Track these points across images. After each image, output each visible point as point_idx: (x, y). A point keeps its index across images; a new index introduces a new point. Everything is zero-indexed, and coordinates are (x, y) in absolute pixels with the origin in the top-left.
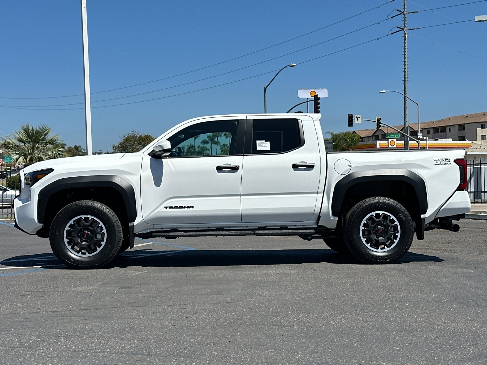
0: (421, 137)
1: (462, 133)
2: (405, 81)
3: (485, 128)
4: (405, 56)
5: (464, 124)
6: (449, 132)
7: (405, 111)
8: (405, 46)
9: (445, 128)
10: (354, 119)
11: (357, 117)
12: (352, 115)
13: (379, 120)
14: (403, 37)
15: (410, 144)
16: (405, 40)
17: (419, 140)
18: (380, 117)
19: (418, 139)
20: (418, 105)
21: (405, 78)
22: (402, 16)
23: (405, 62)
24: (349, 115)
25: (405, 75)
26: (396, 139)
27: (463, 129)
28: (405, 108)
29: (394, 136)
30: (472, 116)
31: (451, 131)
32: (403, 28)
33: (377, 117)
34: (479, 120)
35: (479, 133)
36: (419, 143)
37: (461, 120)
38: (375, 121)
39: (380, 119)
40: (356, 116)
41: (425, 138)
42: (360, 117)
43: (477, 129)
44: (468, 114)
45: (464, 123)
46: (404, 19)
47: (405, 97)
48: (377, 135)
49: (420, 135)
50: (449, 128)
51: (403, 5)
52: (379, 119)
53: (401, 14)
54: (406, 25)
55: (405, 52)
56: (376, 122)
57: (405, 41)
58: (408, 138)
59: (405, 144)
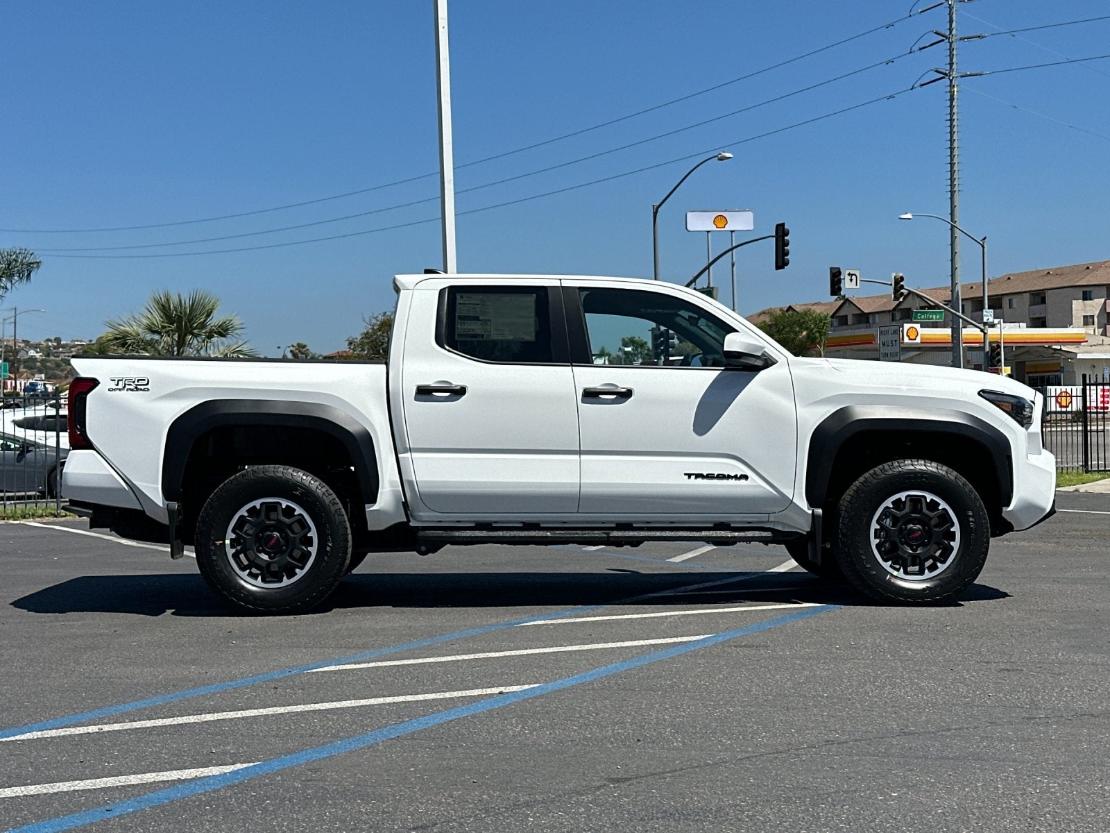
0: (991, 319)
1: (1038, 311)
2: (952, 192)
3: (1091, 299)
4: (951, 136)
5: (1044, 290)
6: (1010, 307)
7: (952, 260)
8: (951, 114)
9: (1001, 299)
10: (844, 279)
11: (849, 274)
12: (839, 268)
13: (898, 281)
14: (949, 94)
15: (966, 337)
16: (952, 99)
17: (987, 327)
18: (901, 275)
19: (985, 324)
20: (983, 246)
21: (952, 185)
22: (946, 45)
23: (952, 149)
24: (831, 269)
25: (952, 179)
26: (919, 325)
27: (1040, 300)
28: (953, 254)
29: (931, 316)
30: (1059, 273)
31: (1015, 305)
32: (947, 72)
33: (894, 274)
34: (1078, 282)
35: (1077, 310)
36: (985, 334)
37: (1036, 282)
38: (889, 283)
39: (902, 279)
40: (847, 272)
41: (996, 321)
42: (857, 273)
43: (1073, 301)
44: (1050, 268)
45: (1042, 288)
46: (951, 53)
47: (953, 228)
48: (843, 316)
49: (989, 314)
50: (1009, 300)
51: (948, 20)
52: (898, 279)
53: (943, 40)
54: (954, 66)
55: (951, 126)
56: (891, 285)
57: (951, 103)
58: (961, 320)
59: (952, 336)
